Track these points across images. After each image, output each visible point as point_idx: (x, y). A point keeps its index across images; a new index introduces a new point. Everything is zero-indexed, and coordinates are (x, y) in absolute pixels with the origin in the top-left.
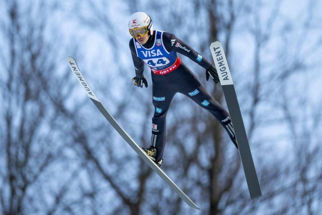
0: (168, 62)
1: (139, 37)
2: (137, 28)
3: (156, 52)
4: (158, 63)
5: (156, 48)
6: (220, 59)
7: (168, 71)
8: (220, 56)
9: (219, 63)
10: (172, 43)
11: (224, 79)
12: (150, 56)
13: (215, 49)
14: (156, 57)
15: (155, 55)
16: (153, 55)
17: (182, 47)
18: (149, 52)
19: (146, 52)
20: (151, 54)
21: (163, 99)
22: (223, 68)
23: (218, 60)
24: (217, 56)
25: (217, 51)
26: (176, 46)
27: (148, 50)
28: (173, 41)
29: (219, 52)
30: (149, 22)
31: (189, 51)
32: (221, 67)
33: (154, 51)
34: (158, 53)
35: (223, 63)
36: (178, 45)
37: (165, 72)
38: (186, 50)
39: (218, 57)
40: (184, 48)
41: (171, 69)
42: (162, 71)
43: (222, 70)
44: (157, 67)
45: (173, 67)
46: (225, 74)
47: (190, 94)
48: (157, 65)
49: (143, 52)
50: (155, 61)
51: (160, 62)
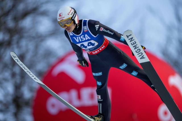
0: (96, 44)
1: (66, 27)
2: (63, 20)
3: (84, 37)
4: (88, 45)
5: (84, 33)
6: (134, 44)
7: (98, 51)
8: (133, 41)
9: (134, 47)
10: (96, 28)
11: (141, 58)
12: (81, 41)
13: (128, 37)
14: (86, 41)
15: (84, 39)
16: (83, 39)
17: (106, 31)
18: (79, 37)
19: (77, 37)
20: (82, 39)
21: (100, 74)
22: (138, 50)
23: (132, 45)
24: (130, 42)
25: (130, 37)
26: (100, 30)
27: (78, 36)
28: (97, 26)
29: (132, 38)
30: (73, 14)
31: (112, 34)
32: (136, 50)
33: (83, 36)
34: (86, 37)
35: (137, 46)
36: (102, 29)
37: (96, 52)
38: (110, 33)
39: (132, 42)
40: (108, 31)
41: (100, 49)
42: (94, 52)
43: (137, 51)
44: (89, 49)
45: (103, 48)
46: (141, 54)
47: (120, 67)
48: (88, 47)
49: (75, 38)
50: (86, 44)
51: (90, 44)
